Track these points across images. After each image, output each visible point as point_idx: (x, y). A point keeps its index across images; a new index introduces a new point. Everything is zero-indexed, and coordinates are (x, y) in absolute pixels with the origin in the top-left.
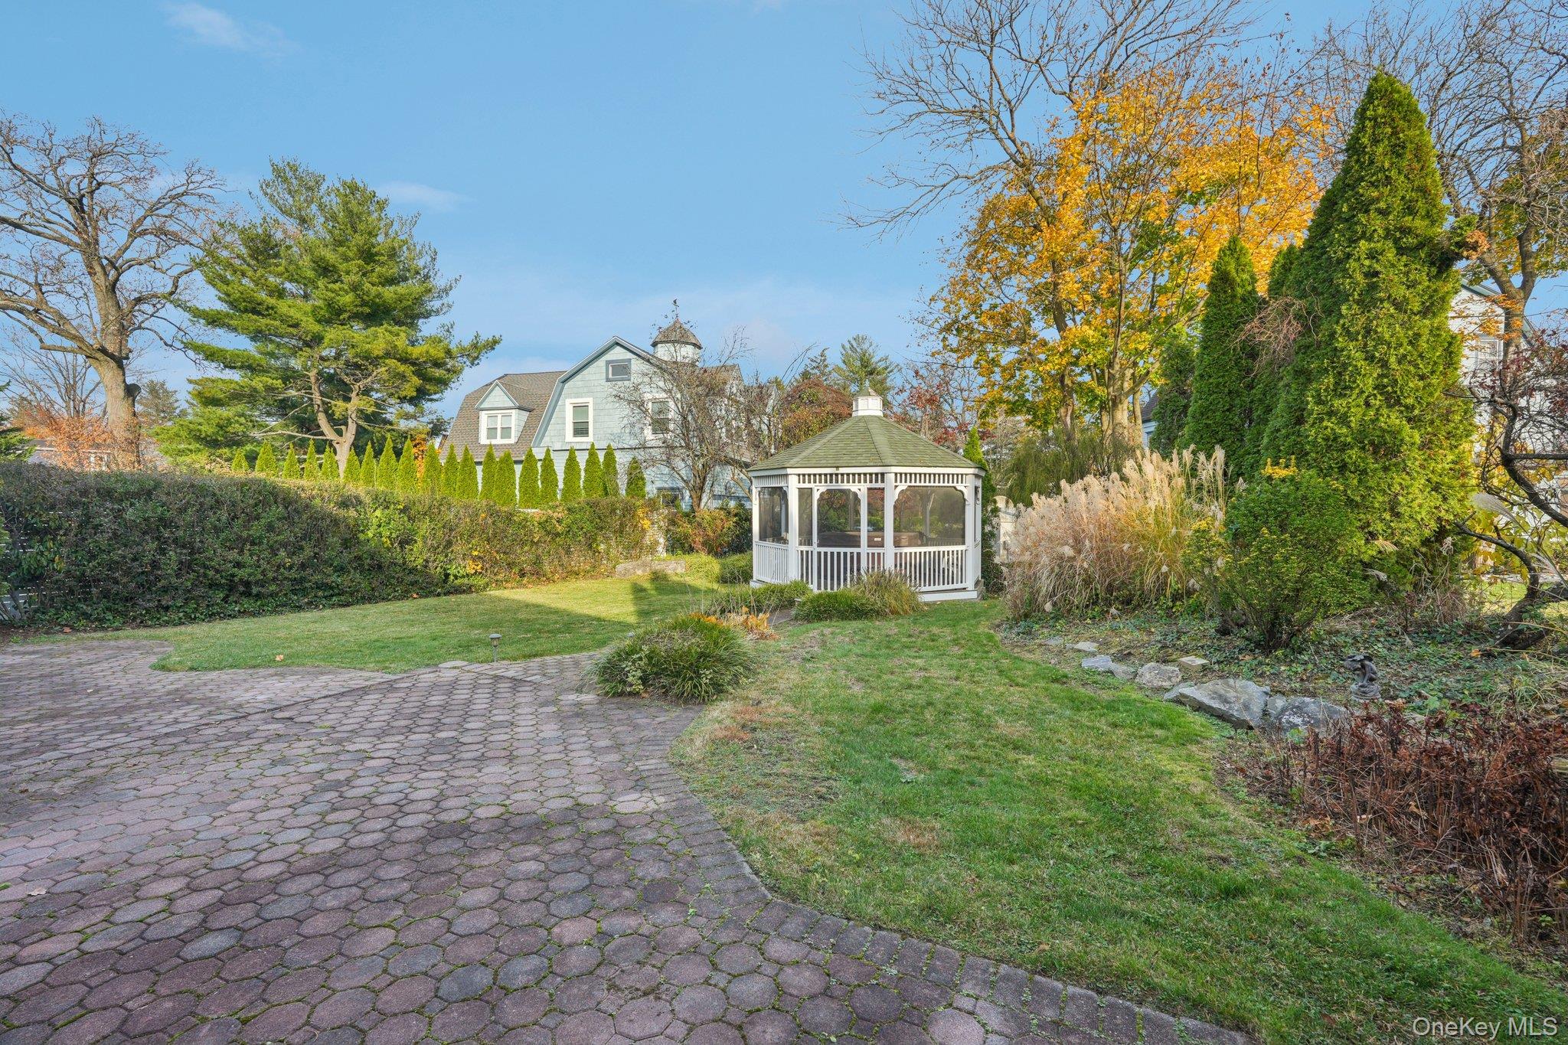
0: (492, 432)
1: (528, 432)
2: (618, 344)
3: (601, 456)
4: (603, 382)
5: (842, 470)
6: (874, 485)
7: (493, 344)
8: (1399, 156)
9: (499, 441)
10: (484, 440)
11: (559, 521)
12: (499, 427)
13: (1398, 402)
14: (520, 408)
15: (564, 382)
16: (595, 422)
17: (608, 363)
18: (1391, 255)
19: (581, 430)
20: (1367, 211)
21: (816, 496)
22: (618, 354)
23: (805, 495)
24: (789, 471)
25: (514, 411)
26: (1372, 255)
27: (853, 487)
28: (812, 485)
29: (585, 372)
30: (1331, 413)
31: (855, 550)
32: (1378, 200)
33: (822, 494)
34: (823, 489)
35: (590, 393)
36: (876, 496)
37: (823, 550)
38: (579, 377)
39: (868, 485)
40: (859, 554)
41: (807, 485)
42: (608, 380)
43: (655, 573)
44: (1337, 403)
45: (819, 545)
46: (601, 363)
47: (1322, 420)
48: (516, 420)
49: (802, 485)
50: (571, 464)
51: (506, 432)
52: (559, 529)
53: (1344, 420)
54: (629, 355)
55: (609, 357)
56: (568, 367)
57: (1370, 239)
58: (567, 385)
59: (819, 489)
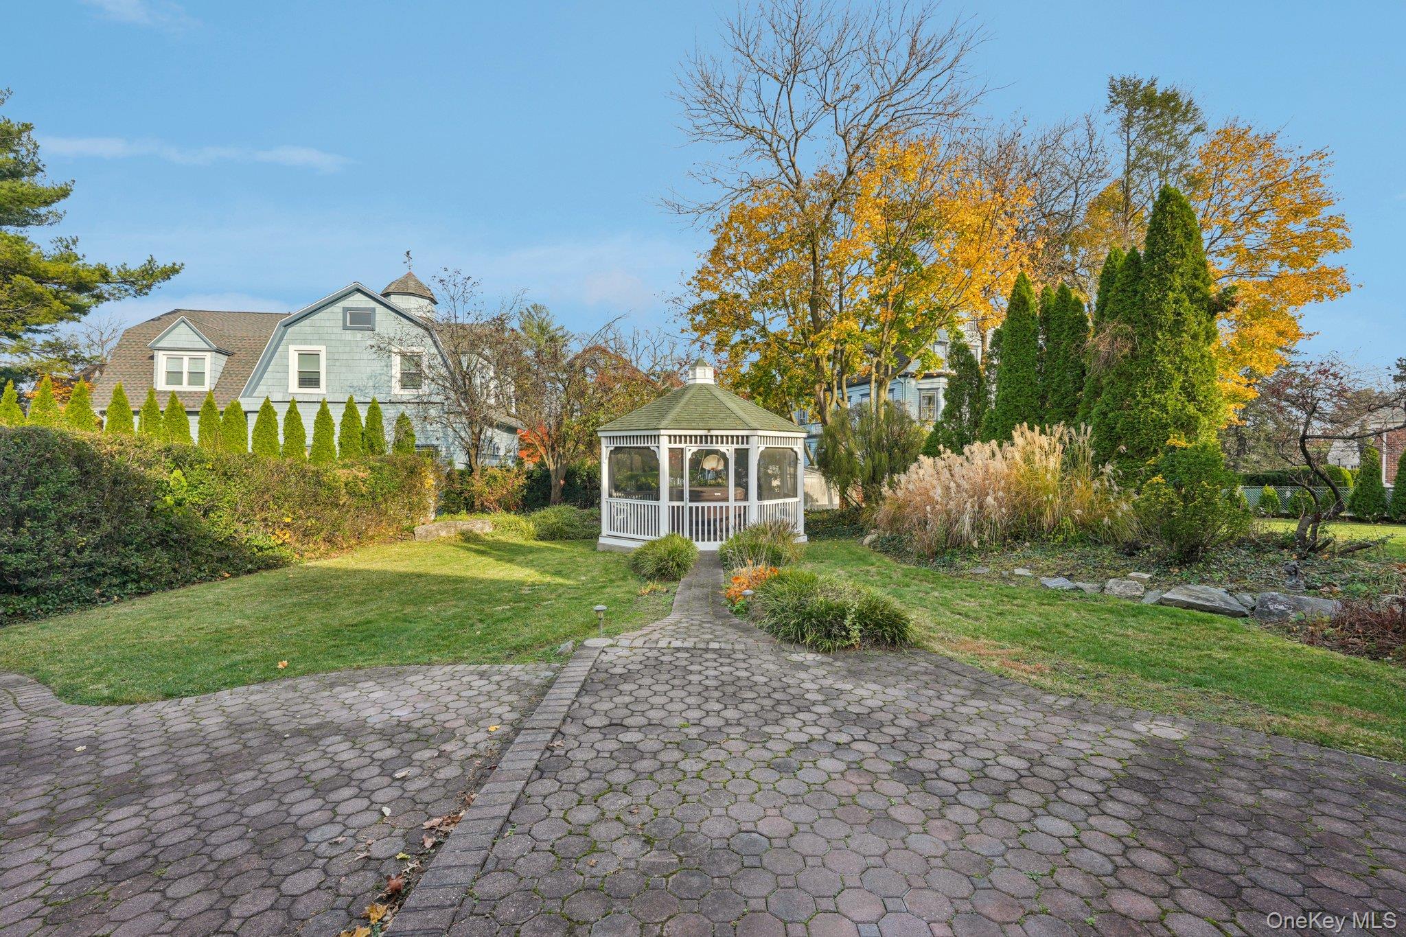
0: (174, 377)
1: (232, 379)
2: (358, 290)
3: (363, 412)
4: (340, 330)
5: (714, 433)
6: (740, 446)
7: (170, 272)
8: (1189, 240)
9: (185, 387)
10: (161, 384)
11: (364, 482)
12: (185, 370)
13: (1194, 399)
14: (217, 351)
15: (287, 325)
16: (328, 373)
17: (345, 310)
18: (1187, 303)
19: (309, 380)
20: (1171, 272)
21: (688, 455)
22: (358, 301)
23: (676, 455)
24: (663, 432)
25: (208, 354)
26: (1176, 301)
27: (723, 448)
28: (682, 446)
29: (316, 317)
30: (1153, 403)
31: (724, 504)
32: (1179, 266)
33: (694, 453)
34: (695, 449)
35: (321, 340)
36: (742, 456)
37: (694, 505)
38: (306, 322)
39: (735, 446)
40: (727, 508)
41: (678, 446)
42: (345, 328)
43: (463, 534)
44: (1157, 396)
45: (690, 501)
46: (338, 308)
47: (1147, 407)
48: (212, 365)
49: (673, 446)
50: (323, 418)
51: (197, 377)
52: (364, 490)
53: (1163, 408)
54: (373, 304)
55: (347, 303)
56: (296, 310)
57: (1173, 291)
58: (290, 330)
59: (690, 450)
